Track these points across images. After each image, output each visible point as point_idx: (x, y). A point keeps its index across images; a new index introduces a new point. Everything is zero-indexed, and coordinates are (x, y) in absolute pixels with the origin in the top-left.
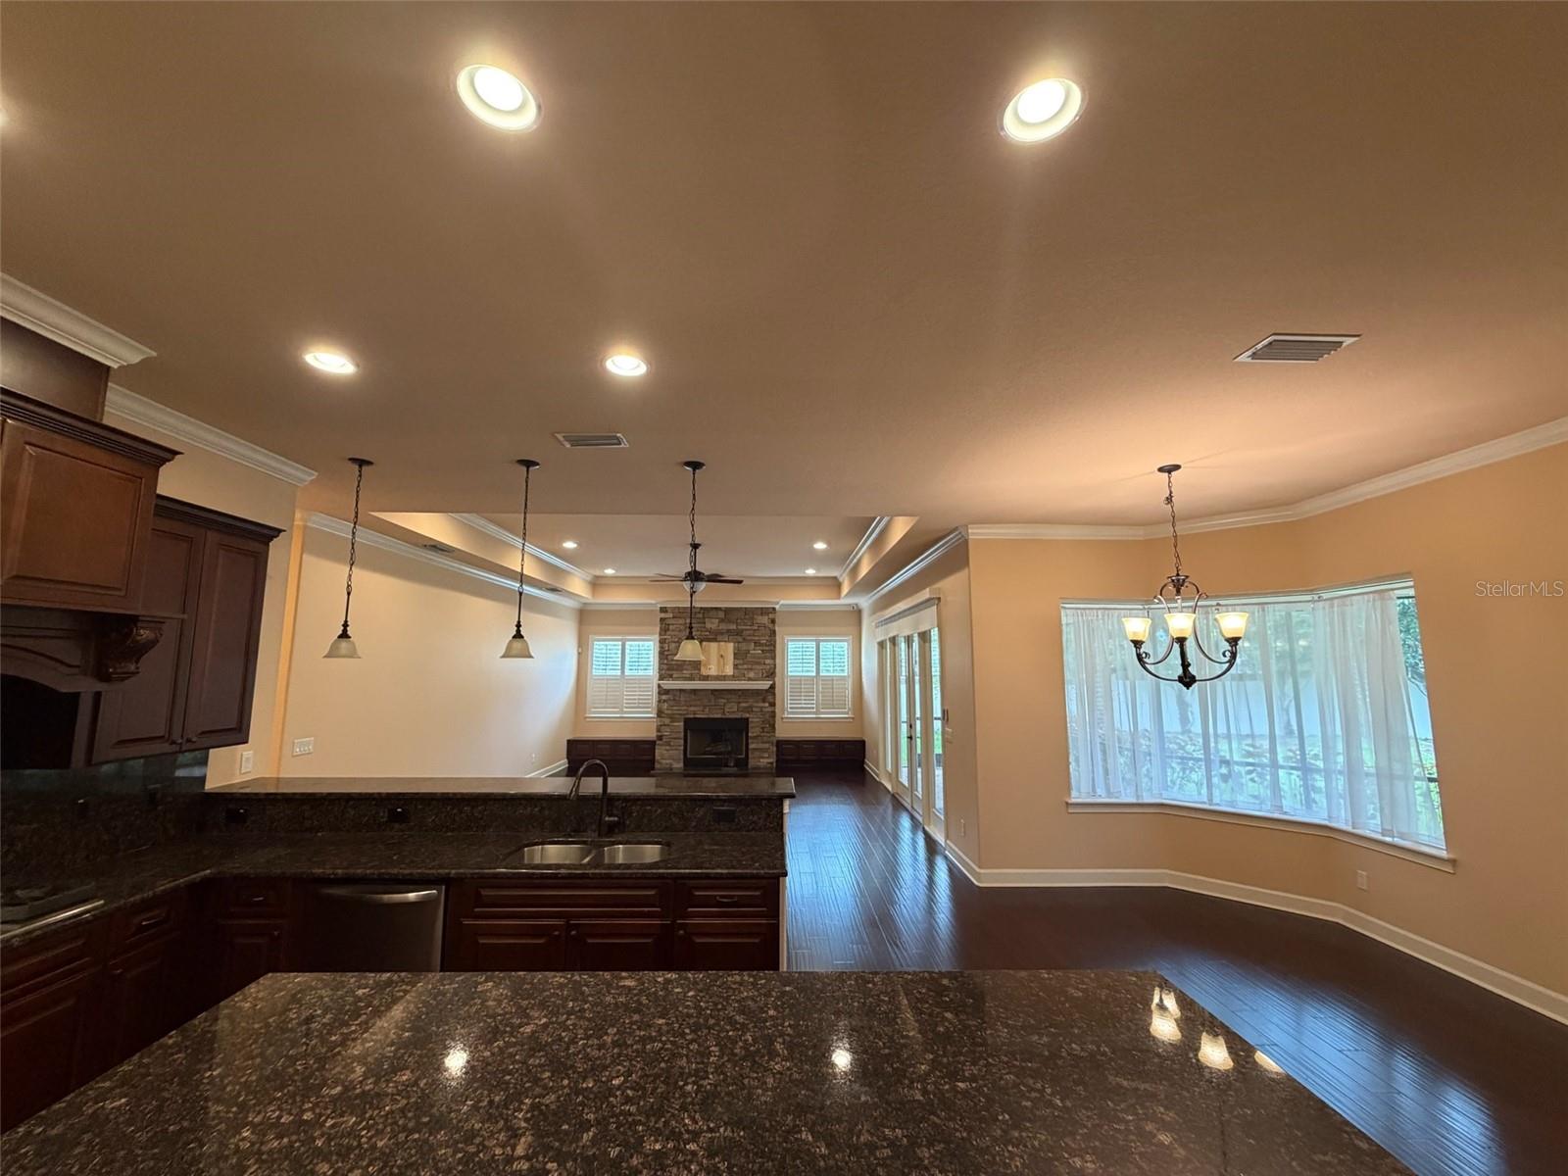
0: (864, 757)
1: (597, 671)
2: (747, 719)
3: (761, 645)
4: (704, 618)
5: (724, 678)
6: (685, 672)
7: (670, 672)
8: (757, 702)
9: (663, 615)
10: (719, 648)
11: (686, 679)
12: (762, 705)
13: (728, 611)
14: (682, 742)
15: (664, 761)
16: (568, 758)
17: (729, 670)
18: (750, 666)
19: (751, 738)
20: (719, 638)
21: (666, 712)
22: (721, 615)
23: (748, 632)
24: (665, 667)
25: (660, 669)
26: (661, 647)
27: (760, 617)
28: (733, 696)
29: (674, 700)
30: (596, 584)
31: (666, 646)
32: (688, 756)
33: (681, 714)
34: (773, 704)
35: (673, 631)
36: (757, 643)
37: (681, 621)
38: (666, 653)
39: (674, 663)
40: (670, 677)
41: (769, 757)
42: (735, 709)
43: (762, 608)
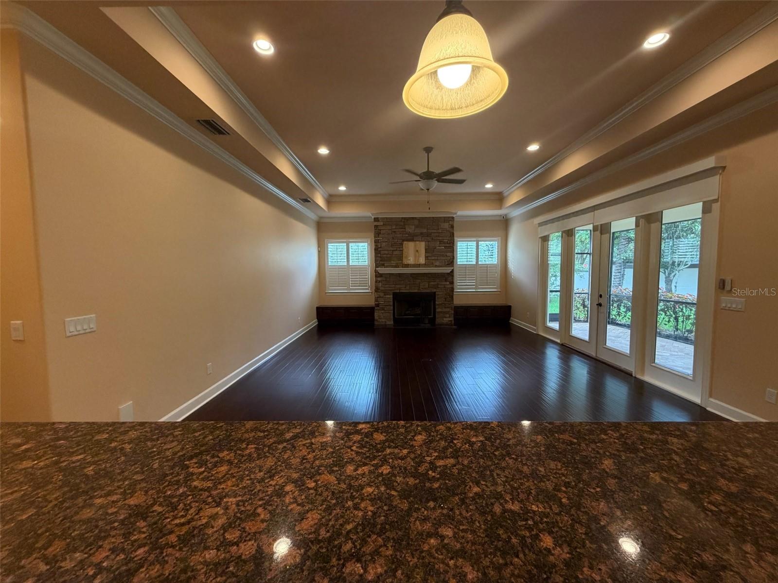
0: (510, 317)
1: (331, 263)
2: (435, 292)
3: (444, 243)
4: (404, 225)
5: (419, 265)
6: (392, 262)
7: (383, 263)
9: (376, 223)
10: (415, 246)
11: (392, 267)
12: (443, 283)
13: (421, 220)
14: (392, 307)
15: (380, 320)
16: (317, 318)
17: (422, 260)
18: (436, 258)
19: (438, 305)
20: (415, 238)
21: (381, 288)
22: (416, 222)
23: (435, 234)
24: (379, 259)
25: (376, 261)
26: (376, 246)
27: (443, 224)
28: (425, 278)
29: (386, 280)
30: (331, 200)
31: (379, 245)
32: (396, 317)
33: (390, 290)
34: (452, 283)
35: (383, 234)
36: (441, 242)
37: (389, 227)
38: (379, 249)
39: (385, 256)
40: (383, 265)
41: (449, 317)
42: (427, 286)
43: (445, 217)
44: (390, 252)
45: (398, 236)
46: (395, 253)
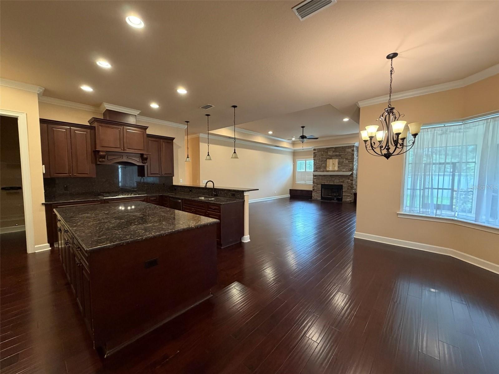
1: (298, 170)
2: (342, 185)
3: (348, 159)
4: (327, 151)
5: (334, 171)
6: (321, 170)
8: (346, 179)
9: (315, 151)
10: (333, 161)
11: (321, 172)
12: (347, 180)
13: (336, 148)
14: (320, 191)
15: (315, 197)
16: (290, 194)
17: (336, 169)
18: (343, 167)
19: (344, 191)
20: (333, 158)
21: (315, 182)
22: (334, 150)
23: (343, 155)
24: (315, 168)
27: (348, 149)
28: (338, 177)
29: (318, 178)
30: (293, 143)
31: (316, 161)
32: (323, 196)
33: (320, 183)
34: (352, 180)
35: (318, 156)
36: (346, 159)
37: (320, 153)
39: (318, 166)
40: (317, 171)
41: (350, 198)
42: (338, 182)
43: (349, 146)
44: (320, 165)
45: (324, 157)
46: (323, 165)
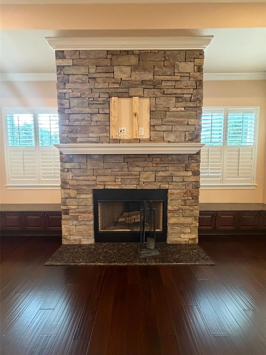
1: (11, 143)
2: (167, 190)
3: (185, 100)
4: (112, 65)
6: (91, 135)
7: (73, 135)
8: (180, 171)
9: (62, 62)
10: (132, 105)
12: (181, 174)
13: (143, 56)
14: (92, 216)
15: (72, 238)
17: (144, 133)
18: (170, 128)
19: (172, 211)
20: (132, 91)
21: (71, 183)
22: (134, 60)
23: (169, 84)
24: (67, 128)
26: (61, 104)
28: (150, 164)
29: (80, 169)
32: (100, 230)
33: (89, 186)
34: (197, 173)
35: (74, 83)
36: (179, 98)
37: (83, 70)
38: (66, 111)
39: (76, 123)
40: (74, 140)
41: (190, 232)
42: (152, 178)
43: (186, 50)
44: (86, 117)
45: (101, 86)
46: (95, 118)
